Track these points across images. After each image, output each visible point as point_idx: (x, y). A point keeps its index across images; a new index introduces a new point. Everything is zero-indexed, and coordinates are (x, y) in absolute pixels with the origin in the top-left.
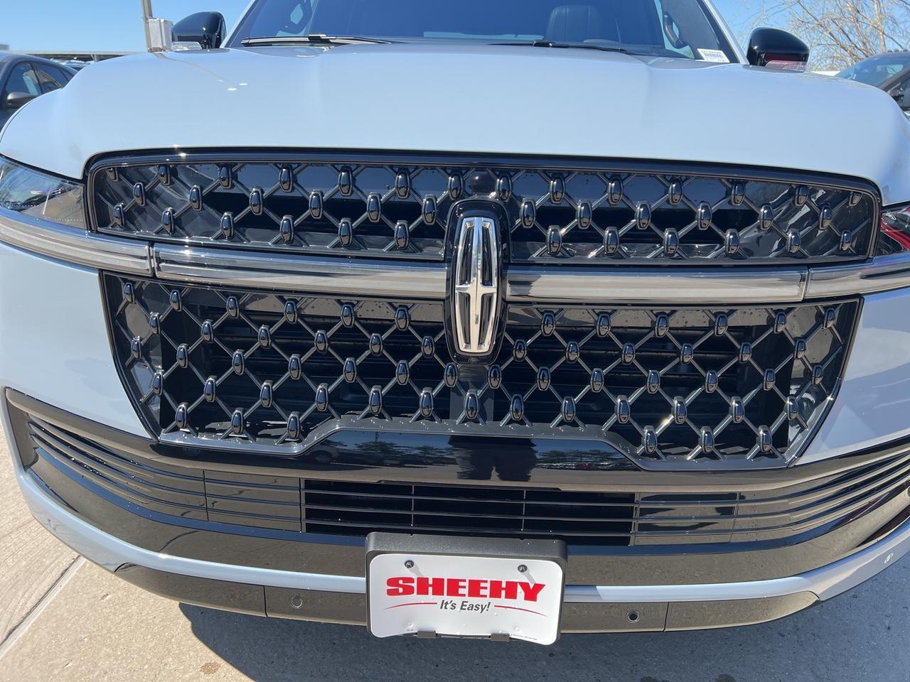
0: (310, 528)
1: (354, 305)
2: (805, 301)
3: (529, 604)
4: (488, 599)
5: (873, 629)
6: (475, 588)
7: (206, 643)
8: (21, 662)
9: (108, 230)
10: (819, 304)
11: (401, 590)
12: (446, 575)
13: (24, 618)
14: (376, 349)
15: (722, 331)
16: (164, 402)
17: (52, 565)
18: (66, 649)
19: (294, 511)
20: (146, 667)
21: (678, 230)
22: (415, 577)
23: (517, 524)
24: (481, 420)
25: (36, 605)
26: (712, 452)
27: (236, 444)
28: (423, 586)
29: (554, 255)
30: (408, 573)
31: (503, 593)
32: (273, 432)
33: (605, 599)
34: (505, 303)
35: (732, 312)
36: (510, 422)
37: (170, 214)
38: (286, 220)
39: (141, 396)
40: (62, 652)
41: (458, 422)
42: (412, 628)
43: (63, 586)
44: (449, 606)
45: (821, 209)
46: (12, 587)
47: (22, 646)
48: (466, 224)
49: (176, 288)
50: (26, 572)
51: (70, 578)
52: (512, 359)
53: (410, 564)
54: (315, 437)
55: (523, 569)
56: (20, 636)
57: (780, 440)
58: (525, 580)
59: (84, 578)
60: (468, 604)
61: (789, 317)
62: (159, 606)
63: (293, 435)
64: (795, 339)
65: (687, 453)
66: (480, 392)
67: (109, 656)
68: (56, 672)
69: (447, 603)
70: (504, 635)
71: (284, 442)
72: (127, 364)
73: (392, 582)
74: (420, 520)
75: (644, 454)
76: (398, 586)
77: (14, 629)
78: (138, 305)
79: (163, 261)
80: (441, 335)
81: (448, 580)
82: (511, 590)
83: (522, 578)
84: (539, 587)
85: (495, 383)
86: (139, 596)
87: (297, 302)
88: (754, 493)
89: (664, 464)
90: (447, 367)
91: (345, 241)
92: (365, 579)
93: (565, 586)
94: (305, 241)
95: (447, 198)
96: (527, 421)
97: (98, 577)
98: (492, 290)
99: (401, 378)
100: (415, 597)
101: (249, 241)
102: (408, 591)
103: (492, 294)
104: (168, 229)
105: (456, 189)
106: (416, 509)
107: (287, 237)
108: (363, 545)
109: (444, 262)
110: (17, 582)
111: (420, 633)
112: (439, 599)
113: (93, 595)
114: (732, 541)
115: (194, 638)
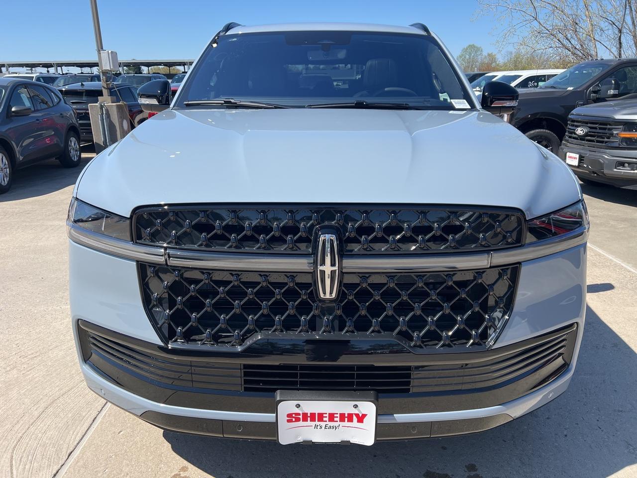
0: (246, 389)
1: (267, 276)
2: (491, 267)
3: (360, 425)
4: (339, 423)
5: (557, 436)
6: (332, 417)
7: (181, 456)
8: (79, 471)
9: (142, 241)
10: (499, 268)
11: (294, 420)
12: (317, 411)
13: (76, 446)
14: (278, 297)
15: (450, 283)
16: (170, 326)
17: (87, 416)
18: (103, 462)
19: (238, 380)
20: (150, 470)
21: (425, 236)
22: (301, 412)
23: (352, 384)
24: (332, 331)
25: (81, 439)
26: (449, 344)
27: (208, 347)
28: (305, 417)
29: (365, 249)
30: (297, 411)
31: (346, 419)
32: (226, 340)
33: (399, 421)
34: (342, 274)
35: (455, 274)
36: (347, 332)
37: (175, 234)
38: (234, 236)
39: (158, 324)
40: (101, 464)
41: (320, 332)
42: (300, 439)
43: (95, 428)
44: (319, 427)
45: (495, 223)
46: (67, 428)
47: (78, 462)
48: (322, 238)
49: (177, 270)
50: (73, 420)
51: (98, 422)
52: (347, 300)
53: (298, 406)
54: (248, 343)
55: (356, 406)
56: (75, 456)
57: (484, 336)
58: (357, 412)
59: (107, 422)
60: (328, 426)
61: (484, 275)
62: (152, 437)
63: (237, 341)
64: (488, 286)
65: (437, 344)
66: (331, 317)
67: (128, 465)
68: (99, 475)
69: (317, 426)
70: (348, 441)
71: (233, 345)
72: (150, 307)
73: (289, 415)
74: (302, 383)
75: (415, 346)
76: (292, 418)
77: (71, 453)
78: (156, 278)
79: (171, 257)
80: (311, 289)
81: (318, 414)
82: (350, 418)
83: (355, 411)
84: (364, 416)
85: (339, 312)
86: (139, 432)
87: (239, 275)
88: (472, 364)
89: (425, 350)
90: (314, 305)
91: (263, 246)
92: (275, 415)
93: (378, 415)
94: (243, 246)
95: (312, 224)
96: (355, 331)
97: (114, 422)
98: (336, 268)
99: (291, 311)
100: (301, 423)
101: (215, 247)
102: (298, 420)
103: (336, 270)
104: (174, 241)
105: (317, 220)
106: (300, 378)
107: (234, 245)
108: (274, 397)
109: (312, 254)
110: (68, 426)
111: (304, 441)
112: (313, 424)
113: (113, 431)
114: (463, 389)
115: (174, 453)
